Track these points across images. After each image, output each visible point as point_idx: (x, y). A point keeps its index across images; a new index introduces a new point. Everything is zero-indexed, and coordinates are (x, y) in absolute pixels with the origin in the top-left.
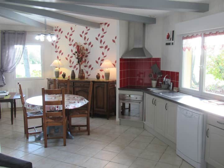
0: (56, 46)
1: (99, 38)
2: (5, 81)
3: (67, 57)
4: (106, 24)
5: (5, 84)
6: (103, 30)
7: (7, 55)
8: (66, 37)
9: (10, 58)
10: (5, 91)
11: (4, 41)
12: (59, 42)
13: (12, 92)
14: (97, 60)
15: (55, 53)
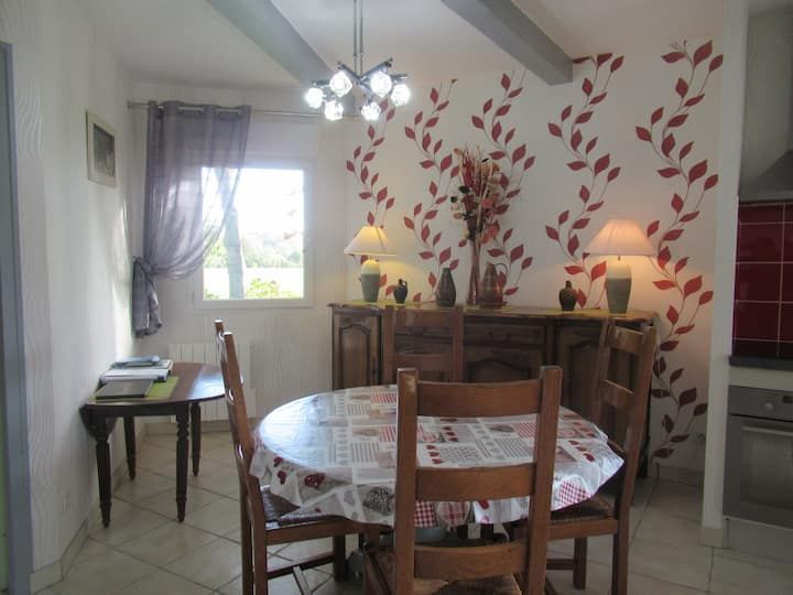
0: (364, 174)
1: (567, 127)
2: (157, 313)
3: (410, 215)
4: (602, 59)
5: (159, 326)
6: (587, 87)
7: (170, 205)
8: (410, 133)
9: (180, 219)
10: (156, 359)
11: (162, 146)
12: (376, 156)
13: (187, 359)
14: (555, 225)
15: (359, 199)
